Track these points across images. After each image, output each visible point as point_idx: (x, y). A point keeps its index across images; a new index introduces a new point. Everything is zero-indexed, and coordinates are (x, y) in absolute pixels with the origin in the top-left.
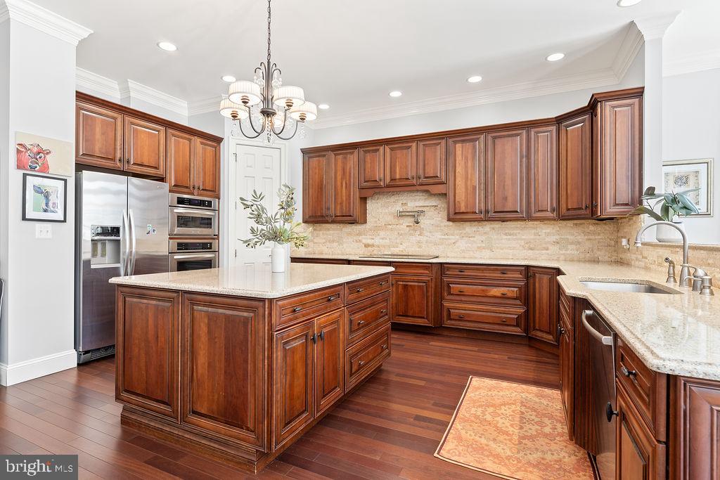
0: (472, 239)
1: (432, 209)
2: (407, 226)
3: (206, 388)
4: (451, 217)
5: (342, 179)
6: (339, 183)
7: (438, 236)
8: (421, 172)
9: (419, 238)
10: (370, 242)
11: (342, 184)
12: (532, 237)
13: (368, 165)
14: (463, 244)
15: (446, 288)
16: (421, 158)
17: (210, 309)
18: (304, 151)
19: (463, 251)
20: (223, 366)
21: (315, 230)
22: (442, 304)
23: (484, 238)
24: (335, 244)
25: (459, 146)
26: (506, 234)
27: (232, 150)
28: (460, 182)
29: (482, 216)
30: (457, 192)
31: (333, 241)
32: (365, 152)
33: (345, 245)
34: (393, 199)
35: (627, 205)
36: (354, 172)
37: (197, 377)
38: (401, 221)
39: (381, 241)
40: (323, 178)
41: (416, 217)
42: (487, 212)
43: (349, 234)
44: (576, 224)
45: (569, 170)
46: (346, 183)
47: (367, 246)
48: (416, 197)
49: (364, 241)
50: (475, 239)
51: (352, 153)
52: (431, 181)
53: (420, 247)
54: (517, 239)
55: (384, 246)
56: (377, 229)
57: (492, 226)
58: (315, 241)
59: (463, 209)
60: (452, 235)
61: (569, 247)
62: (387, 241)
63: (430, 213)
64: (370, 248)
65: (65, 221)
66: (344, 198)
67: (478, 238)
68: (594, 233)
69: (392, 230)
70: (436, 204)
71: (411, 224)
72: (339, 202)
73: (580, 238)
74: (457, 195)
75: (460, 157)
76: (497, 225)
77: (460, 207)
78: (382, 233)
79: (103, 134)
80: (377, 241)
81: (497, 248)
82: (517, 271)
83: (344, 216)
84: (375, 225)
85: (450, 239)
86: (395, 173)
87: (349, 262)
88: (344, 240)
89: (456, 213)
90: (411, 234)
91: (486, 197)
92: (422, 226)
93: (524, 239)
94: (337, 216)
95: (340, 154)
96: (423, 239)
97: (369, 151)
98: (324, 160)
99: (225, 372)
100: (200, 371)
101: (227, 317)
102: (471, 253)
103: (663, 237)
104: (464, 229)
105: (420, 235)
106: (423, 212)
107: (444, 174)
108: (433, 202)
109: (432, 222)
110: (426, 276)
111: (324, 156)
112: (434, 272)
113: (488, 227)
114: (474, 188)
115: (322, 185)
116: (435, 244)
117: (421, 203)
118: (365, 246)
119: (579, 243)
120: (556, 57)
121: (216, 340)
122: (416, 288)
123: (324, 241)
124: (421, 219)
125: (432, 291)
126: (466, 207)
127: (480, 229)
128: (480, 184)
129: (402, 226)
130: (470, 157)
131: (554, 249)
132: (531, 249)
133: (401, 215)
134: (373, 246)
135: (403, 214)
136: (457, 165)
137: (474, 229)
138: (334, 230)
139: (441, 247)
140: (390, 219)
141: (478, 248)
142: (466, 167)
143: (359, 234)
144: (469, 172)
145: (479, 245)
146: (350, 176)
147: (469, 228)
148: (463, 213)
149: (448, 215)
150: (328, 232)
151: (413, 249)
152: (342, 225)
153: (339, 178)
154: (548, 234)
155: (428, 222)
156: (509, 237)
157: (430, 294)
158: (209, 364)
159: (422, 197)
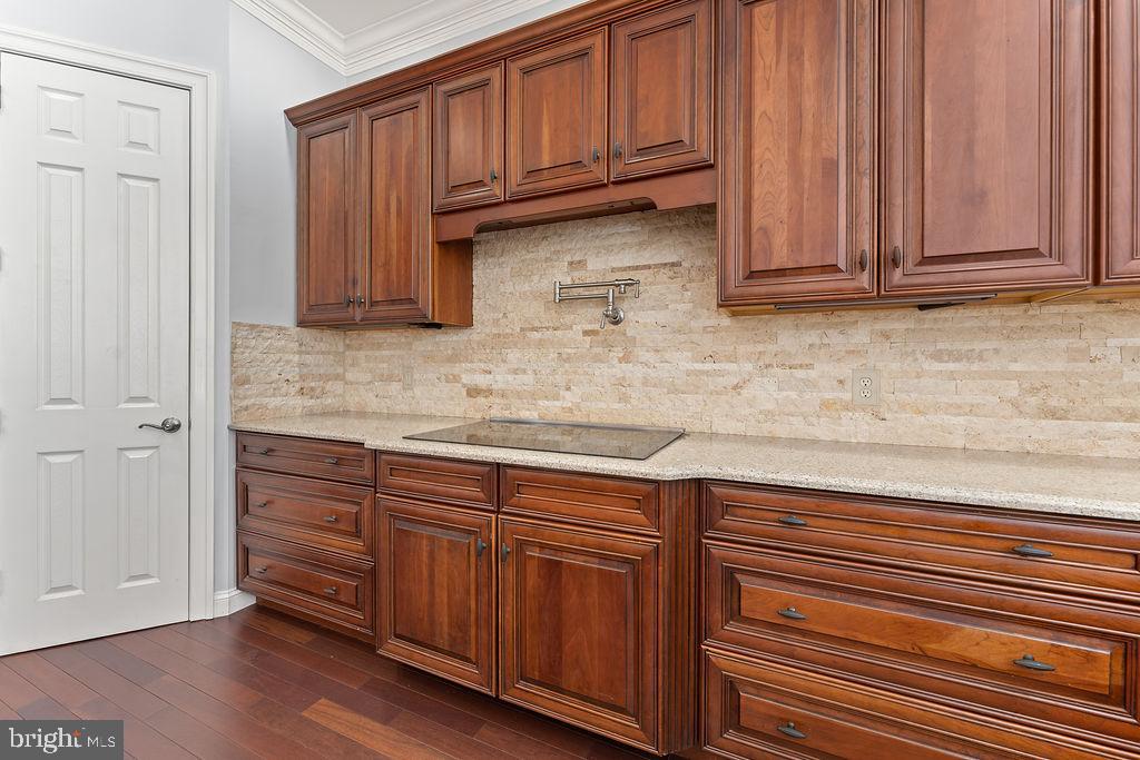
0: (800, 373)
1: (664, 275)
2: (586, 333)
4: (732, 290)
5: (388, 188)
6: (379, 207)
7: (683, 362)
8: (621, 137)
9: (621, 369)
10: (482, 381)
13: (459, 136)
14: (767, 391)
15: (718, 589)
16: (623, 85)
19: (769, 415)
21: (348, 347)
22: (700, 657)
23: (845, 370)
24: (395, 387)
25: (763, 14)
26: (937, 356)
28: (770, 151)
29: (864, 280)
30: (757, 192)
31: (391, 379)
32: (451, 93)
33: (418, 391)
34: (544, 250)
38: (568, 318)
39: (510, 378)
41: (610, 301)
42: (887, 260)
43: (428, 358)
46: (399, 201)
47: (473, 392)
48: (612, 241)
49: (465, 379)
50: (813, 374)
51: (415, 105)
52: (660, 162)
53: (624, 399)
54: (989, 376)
55: (519, 395)
56: (501, 341)
57: (879, 326)
59: (781, 258)
60: (732, 358)
62: (529, 379)
63: (656, 287)
64: (481, 400)
66: (394, 247)
67: (824, 370)
69: (540, 344)
70: (674, 259)
71: (596, 327)
72: (381, 261)
74: (756, 207)
75: (769, 56)
76: (901, 323)
77: (768, 251)
78: (513, 356)
80: (500, 379)
81: (903, 407)
83: (394, 301)
84: (495, 331)
85: (721, 374)
86: (538, 147)
88: (416, 376)
89: (751, 275)
90: (597, 359)
91: (881, 202)
92: (630, 333)
93: (1018, 376)
94: (377, 304)
96: (634, 372)
97: (461, 90)
98: (344, 140)
102: (798, 422)
104: (773, 338)
105: (625, 359)
106: (631, 283)
107: (704, 129)
108: (667, 250)
109: (662, 317)
110: (637, 536)
111: (345, 125)
112: (666, 518)
113: (862, 331)
114: (830, 167)
116: (674, 390)
117: (627, 258)
118: (469, 394)
122: (595, 580)
123: (369, 377)
124: (627, 310)
125: (656, 605)
126: (796, 243)
127: (835, 338)
128: (852, 148)
129: (570, 334)
130: (810, 46)
132: (1053, 414)
133: (566, 298)
134: (489, 392)
135: (575, 292)
136: (758, 88)
137: (812, 337)
139: (690, 398)
140: (535, 311)
141: (826, 405)
142: (795, 89)
143: (453, 359)
144: (809, 102)
145: (829, 396)
147: (790, 336)
148: (781, 272)
149: (722, 283)
150: (377, 353)
151: (603, 405)
155: (648, 317)
156: (951, 366)
157: (649, 612)
159: (629, 239)
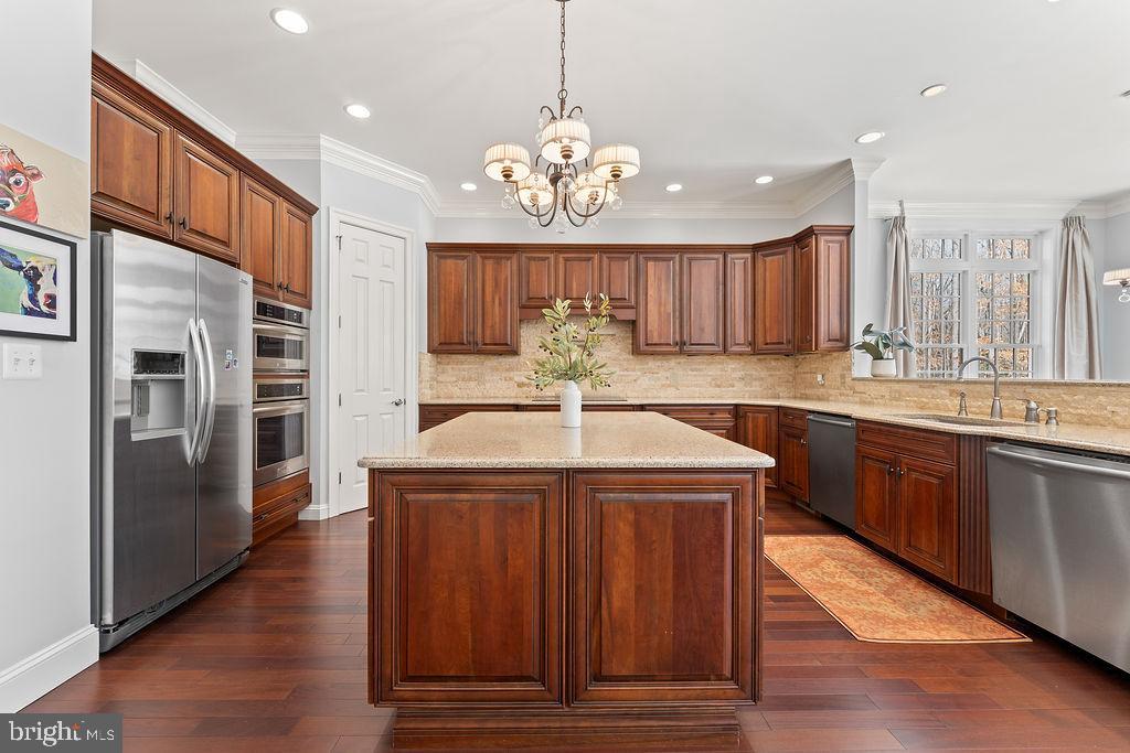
0: (655, 375)
1: (609, 338)
3: (632, 630)
5: (494, 293)
6: (488, 299)
11: (493, 299)
12: (719, 373)
13: (533, 277)
14: (645, 382)
16: (605, 274)
17: (636, 496)
18: (431, 248)
20: (669, 586)
21: (439, 363)
23: (668, 374)
24: (472, 384)
25: (651, 264)
26: (692, 370)
27: (334, 232)
28: (652, 307)
29: (676, 348)
30: (649, 319)
31: (470, 379)
32: (529, 259)
33: (488, 385)
35: (837, 340)
36: (512, 284)
37: (610, 614)
40: (462, 290)
42: (682, 343)
43: (495, 369)
44: (759, 360)
45: (768, 303)
46: (500, 299)
47: (520, 385)
50: (659, 375)
51: (508, 259)
54: (704, 375)
57: (678, 361)
58: (440, 378)
59: (656, 340)
60: (634, 370)
61: (754, 383)
63: (607, 343)
64: (525, 388)
65: (73, 337)
66: (497, 320)
67: (663, 374)
68: (774, 369)
72: (490, 324)
73: (764, 374)
74: (648, 322)
75: (653, 278)
77: (652, 337)
79: (137, 158)
81: (683, 386)
82: (724, 411)
83: (495, 344)
85: (630, 376)
86: (571, 290)
87: (517, 408)
88: (487, 378)
89: (647, 345)
91: (681, 327)
93: (711, 375)
94: (486, 344)
95: (490, 258)
97: (534, 259)
98: (463, 264)
99: (675, 596)
100: (617, 603)
101: (678, 505)
103: (878, 372)
107: (633, 296)
109: (609, 354)
111: (464, 258)
114: (668, 315)
115: (461, 298)
119: (762, 379)
120: (765, 180)
121: (656, 545)
123: (455, 379)
126: (660, 336)
127: (665, 364)
128: (674, 311)
130: (663, 278)
131: (739, 385)
132: (719, 386)
136: (649, 287)
137: (659, 363)
138: (469, 363)
141: (663, 386)
142: (659, 290)
143: (510, 369)
144: (663, 296)
145: (664, 383)
146: (506, 289)
147: (652, 363)
148: (655, 344)
149: (634, 347)
150: (460, 367)
152: (482, 357)
153: (489, 290)
154: (733, 370)
156: (696, 373)
158: (639, 588)
